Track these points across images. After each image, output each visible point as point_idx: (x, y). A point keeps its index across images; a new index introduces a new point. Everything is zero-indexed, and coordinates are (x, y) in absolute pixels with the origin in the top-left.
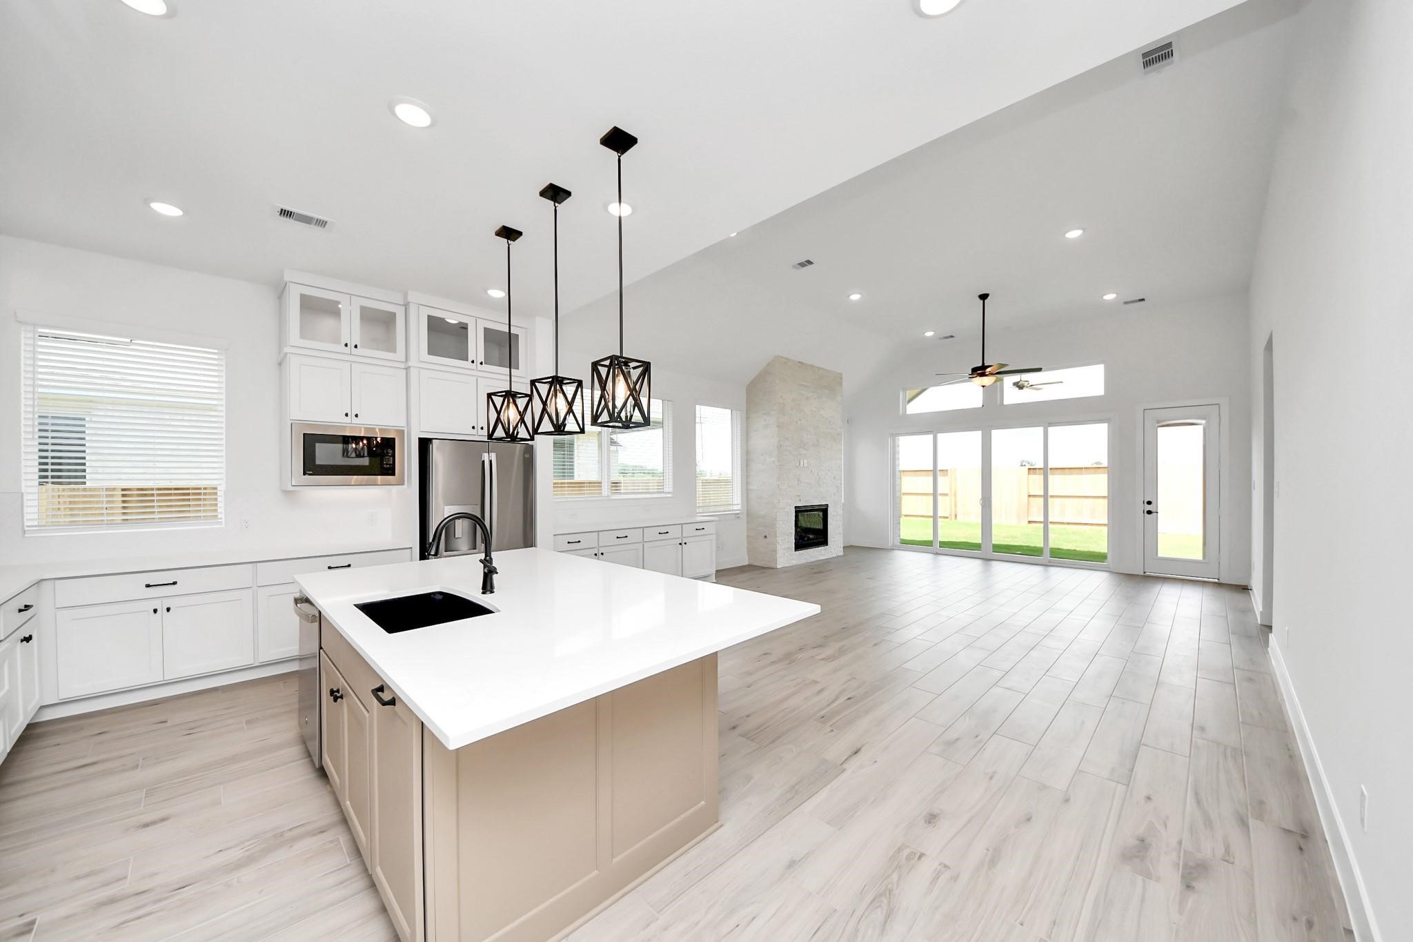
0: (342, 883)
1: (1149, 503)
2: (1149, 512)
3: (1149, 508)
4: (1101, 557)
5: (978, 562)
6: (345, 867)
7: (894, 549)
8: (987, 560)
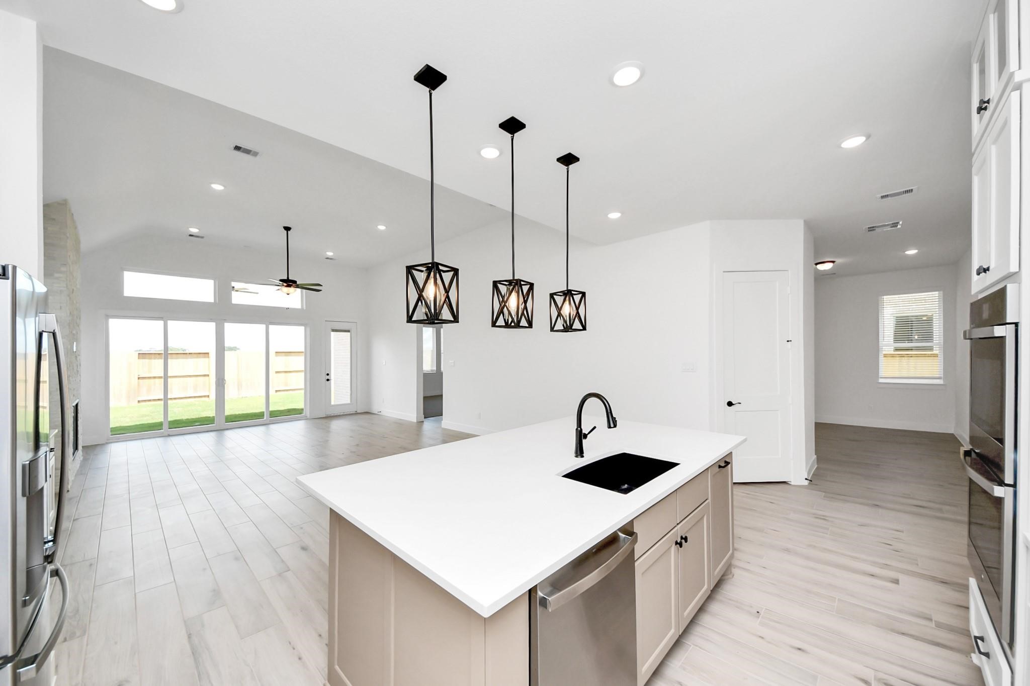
0: (707, 640)
1: (328, 375)
2: (328, 380)
3: (328, 377)
4: (298, 412)
5: (213, 434)
6: (696, 646)
7: (107, 443)
8: (220, 430)
